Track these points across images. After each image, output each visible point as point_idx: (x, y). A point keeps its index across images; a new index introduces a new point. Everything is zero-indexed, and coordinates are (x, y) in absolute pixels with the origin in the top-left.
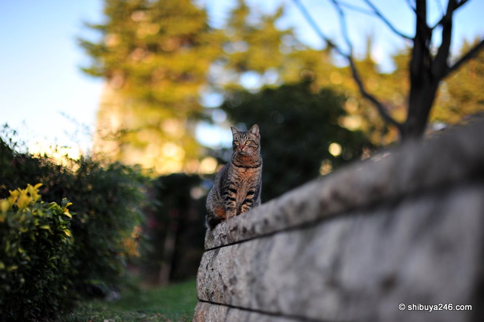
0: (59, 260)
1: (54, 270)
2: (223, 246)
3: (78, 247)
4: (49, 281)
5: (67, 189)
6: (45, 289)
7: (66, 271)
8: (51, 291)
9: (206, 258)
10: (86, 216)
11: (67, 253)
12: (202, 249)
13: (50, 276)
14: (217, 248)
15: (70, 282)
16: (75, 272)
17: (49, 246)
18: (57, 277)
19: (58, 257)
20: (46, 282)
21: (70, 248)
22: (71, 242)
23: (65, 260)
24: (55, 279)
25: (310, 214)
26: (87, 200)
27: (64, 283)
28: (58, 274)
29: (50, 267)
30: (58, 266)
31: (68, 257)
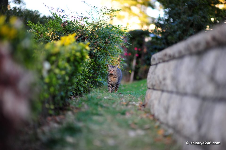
0: (84, 70)
1: (81, 74)
2: (159, 63)
3: (92, 64)
4: (79, 79)
5: (87, 37)
6: (77, 83)
7: (87, 75)
8: (80, 84)
9: (151, 69)
10: (96, 49)
11: (87, 66)
12: (150, 65)
13: (80, 77)
14: (156, 64)
15: (89, 80)
16: (91, 75)
17: (79, 63)
18: (83, 77)
19: (83, 68)
20: (78, 80)
21: (89, 64)
22: (89, 61)
23: (86, 69)
24: (82, 79)
25: (202, 47)
26: (96, 42)
27: (86, 80)
28: (83, 76)
29: (79, 73)
30: (83, 72)
31: (88, 68)
